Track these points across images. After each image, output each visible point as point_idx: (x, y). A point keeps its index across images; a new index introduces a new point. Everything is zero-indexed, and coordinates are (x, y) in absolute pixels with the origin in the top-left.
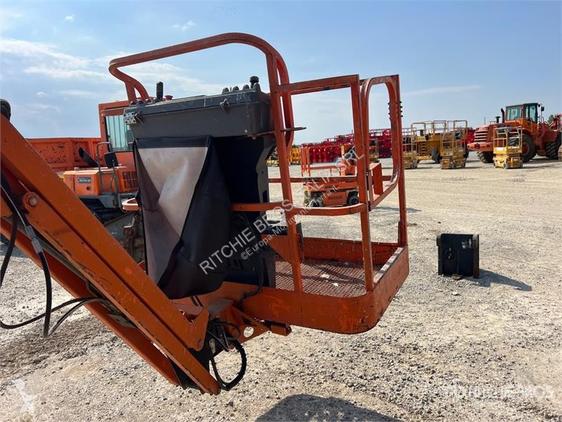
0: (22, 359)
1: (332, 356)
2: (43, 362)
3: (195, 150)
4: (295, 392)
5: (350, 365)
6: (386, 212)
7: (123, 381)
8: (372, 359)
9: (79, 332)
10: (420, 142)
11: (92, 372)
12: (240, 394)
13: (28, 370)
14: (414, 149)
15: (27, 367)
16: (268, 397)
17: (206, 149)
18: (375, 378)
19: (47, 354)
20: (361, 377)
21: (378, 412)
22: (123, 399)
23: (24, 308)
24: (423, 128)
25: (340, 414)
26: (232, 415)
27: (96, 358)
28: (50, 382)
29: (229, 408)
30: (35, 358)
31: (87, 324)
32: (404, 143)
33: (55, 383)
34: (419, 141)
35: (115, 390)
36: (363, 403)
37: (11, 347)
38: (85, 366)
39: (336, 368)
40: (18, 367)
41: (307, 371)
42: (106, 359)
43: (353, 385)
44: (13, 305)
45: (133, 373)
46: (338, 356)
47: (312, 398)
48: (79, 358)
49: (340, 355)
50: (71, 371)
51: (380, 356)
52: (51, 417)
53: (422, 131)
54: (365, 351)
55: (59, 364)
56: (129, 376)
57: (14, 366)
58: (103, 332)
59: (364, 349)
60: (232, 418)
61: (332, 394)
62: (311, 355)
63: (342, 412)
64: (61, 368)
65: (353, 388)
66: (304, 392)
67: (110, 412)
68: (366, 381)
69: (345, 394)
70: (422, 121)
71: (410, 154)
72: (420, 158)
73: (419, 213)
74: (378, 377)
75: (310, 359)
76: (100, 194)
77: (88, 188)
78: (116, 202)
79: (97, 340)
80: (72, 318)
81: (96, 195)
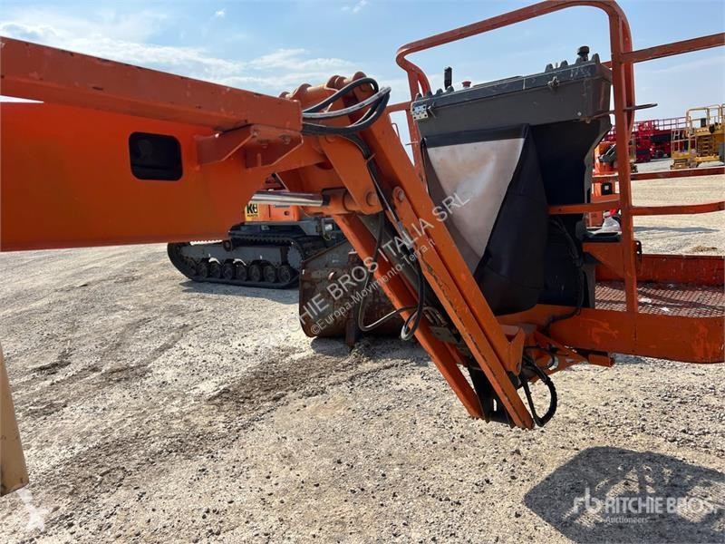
0: (259, 396)
1: (635, 406)
2: (282, 399)
3: (505, 143)
4: (596, 444)
5: (665, 417)
6: (664, 234)
7: (380, 422)
8: (694, 411)
9: (309, 371)
10: (700, 137)
11: (341, 411)
12: (526, 443)
13: (270, 407)
14: (693, 147)
15: (268, 404)
16: (563, 448)
17: (522, 141)
18: (704, 434)
19: (284, 392)
20: (684, 431)
21: (719, 471)
22: (386, 439)
23: (240, 345)
24: (705, 116)
25: (666, 471)
26: (523, 464)
27: (339, 398)
28: (298, 420)
29: (516, 455)
30: (272, 394)
31: (315, 362)
32: (676, 138)
33: (304, 420)
34: (700, 134)
35: (372, 430)
36: (695, 461)
37: (243, 385)
38: (329, 405)
39: (644, 420)
40: (258, 403)
41: (605, 422)
42: (350, 399)
43: (675, 440)
44: (227, 343)
45: (386, 414)
46: (643, 406)
47: (622, 452)
48: (320, 396)
49: (646, 406)
50: (317, 409)
51: (704, 409)
52: (313, 453)
53: (703, 121)
54: (681, 403)
55: (300, 402)
56: (383, 417)
57: (253, 402)
58: (336, 371)
59: (679, 400)
60: (524, 466)
61: (649, 448)
62: (606, 404)
63: (668, 468)
64: (305, 406)
65: (676, 443)
66: (608, 443)
67: (376, 452)
68: (692, 437)
69: (665, 449)
70: (703, 106)
71: (686, 153)
72: (700, 159)
73: (715, 233)
74: (708, 433)
75: (605, 408)
76: (300, 220)
77: (286, 213)
78: (319, 228)
79: (332, 379)
80: (296, 357)
81: (296, 220)
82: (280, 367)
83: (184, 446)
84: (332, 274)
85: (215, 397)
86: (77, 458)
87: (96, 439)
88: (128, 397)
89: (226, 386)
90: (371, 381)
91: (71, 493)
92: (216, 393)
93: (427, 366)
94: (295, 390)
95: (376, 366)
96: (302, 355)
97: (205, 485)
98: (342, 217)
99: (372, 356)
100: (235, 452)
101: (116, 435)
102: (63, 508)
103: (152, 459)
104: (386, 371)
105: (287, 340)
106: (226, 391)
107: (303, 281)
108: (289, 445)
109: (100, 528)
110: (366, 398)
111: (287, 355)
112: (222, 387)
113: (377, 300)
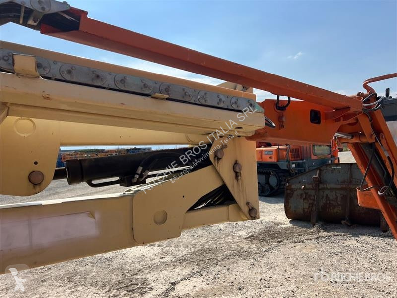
0: (270, 240)
2: (282, 242)
9: (292, 233)
11: (315, 251)
13: (277, 245)
15: (275, 243)
19: (282, 240)
22: (343, 265)
27: (312, 245)
28: (293, 251)
30: (276, 240)
31: (294, 230)
33: (296, 252)
35: (334, 260)
37: (260, 235)
38: (308, 248)
40: (270, 243)
42: (318, 246)
45: (341, 255)
48: (301, 244)
50: (302, 248)
52: (306, 265)
55: (292, 245)
56: (339, 256)
57: (267, 242)
58: (307, 234)
64: (295, 247)
76: (278, 161)
77: (270, 158)
78: (289, 166)
79: (306, 237)
80: (284, 226)
81: (276, 161)
82: (277, 230)
83: (240, 254)
84: (303, 186)
85: (248, 238)
86: (194, 253)
87: (198, 247)
88: (206, 233)
89: (251, 234)
90: (328, 241)
91: (197, 265)
92: (248, 236)
93: (359, 237)
94: (288, 240)
95: (329, 234)
96: (286, 226)
97: (256, 270)
98: (352, 144)
99: (325, 230)
100: (265, 260)
101: (207, 246)
102: (196, 269)
103: (227, 257)
104: (335, 237)
105: (276, 218)
106: (252, 236)
107: (287, 189)
108: (292, 260)
109: (215, 278)
110: (327, 247)
111: (278, 225)
112: (250, 235)
113: (328, 202)
